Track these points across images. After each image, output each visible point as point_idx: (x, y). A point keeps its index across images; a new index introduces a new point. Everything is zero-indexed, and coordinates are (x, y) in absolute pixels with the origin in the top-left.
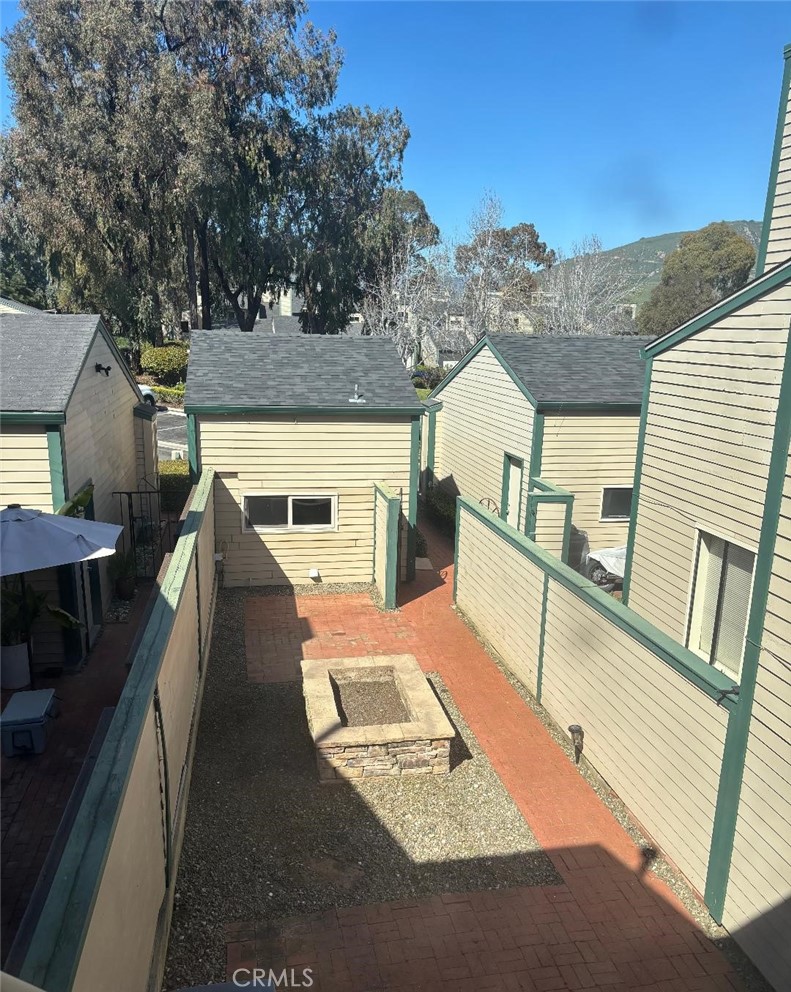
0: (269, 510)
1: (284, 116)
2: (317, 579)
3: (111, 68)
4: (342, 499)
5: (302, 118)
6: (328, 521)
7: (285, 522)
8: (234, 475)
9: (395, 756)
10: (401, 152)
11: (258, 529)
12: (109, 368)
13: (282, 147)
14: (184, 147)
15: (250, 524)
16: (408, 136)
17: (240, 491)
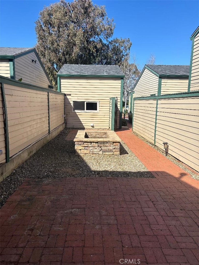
0: (79, 105)
1: (101, 41)
2: (93, 127)
3: (59, 27)
4: (100, 103)
5: (105, 42)
6: (96, 109)
7: (84, 110)
8: (70, 95)
9: (101, 147)
10: (129, 48)
11: (76, 111)
12: (36, 61)
13: (99, 46)
14: (75, 45)
15: (74, 110)
16: (131, 44)
17: (71, 99)
